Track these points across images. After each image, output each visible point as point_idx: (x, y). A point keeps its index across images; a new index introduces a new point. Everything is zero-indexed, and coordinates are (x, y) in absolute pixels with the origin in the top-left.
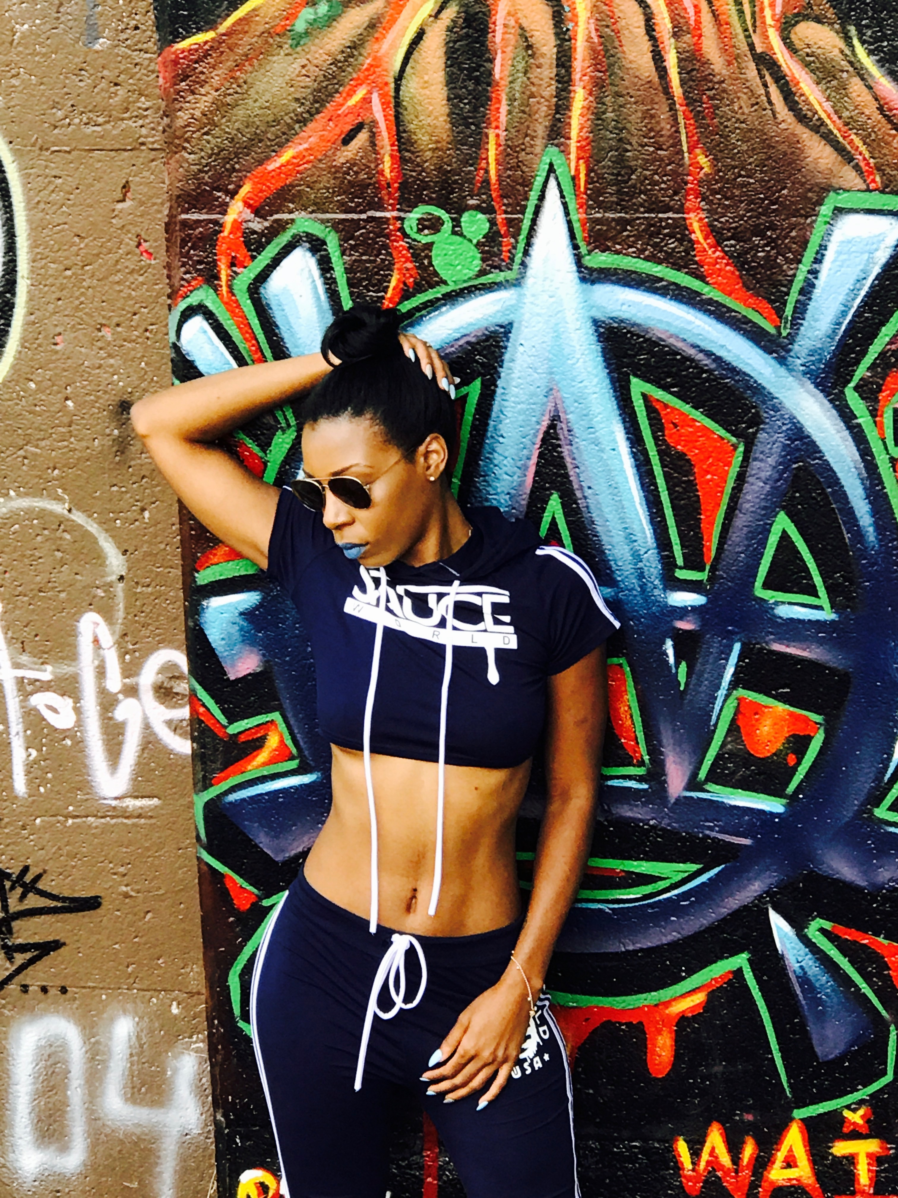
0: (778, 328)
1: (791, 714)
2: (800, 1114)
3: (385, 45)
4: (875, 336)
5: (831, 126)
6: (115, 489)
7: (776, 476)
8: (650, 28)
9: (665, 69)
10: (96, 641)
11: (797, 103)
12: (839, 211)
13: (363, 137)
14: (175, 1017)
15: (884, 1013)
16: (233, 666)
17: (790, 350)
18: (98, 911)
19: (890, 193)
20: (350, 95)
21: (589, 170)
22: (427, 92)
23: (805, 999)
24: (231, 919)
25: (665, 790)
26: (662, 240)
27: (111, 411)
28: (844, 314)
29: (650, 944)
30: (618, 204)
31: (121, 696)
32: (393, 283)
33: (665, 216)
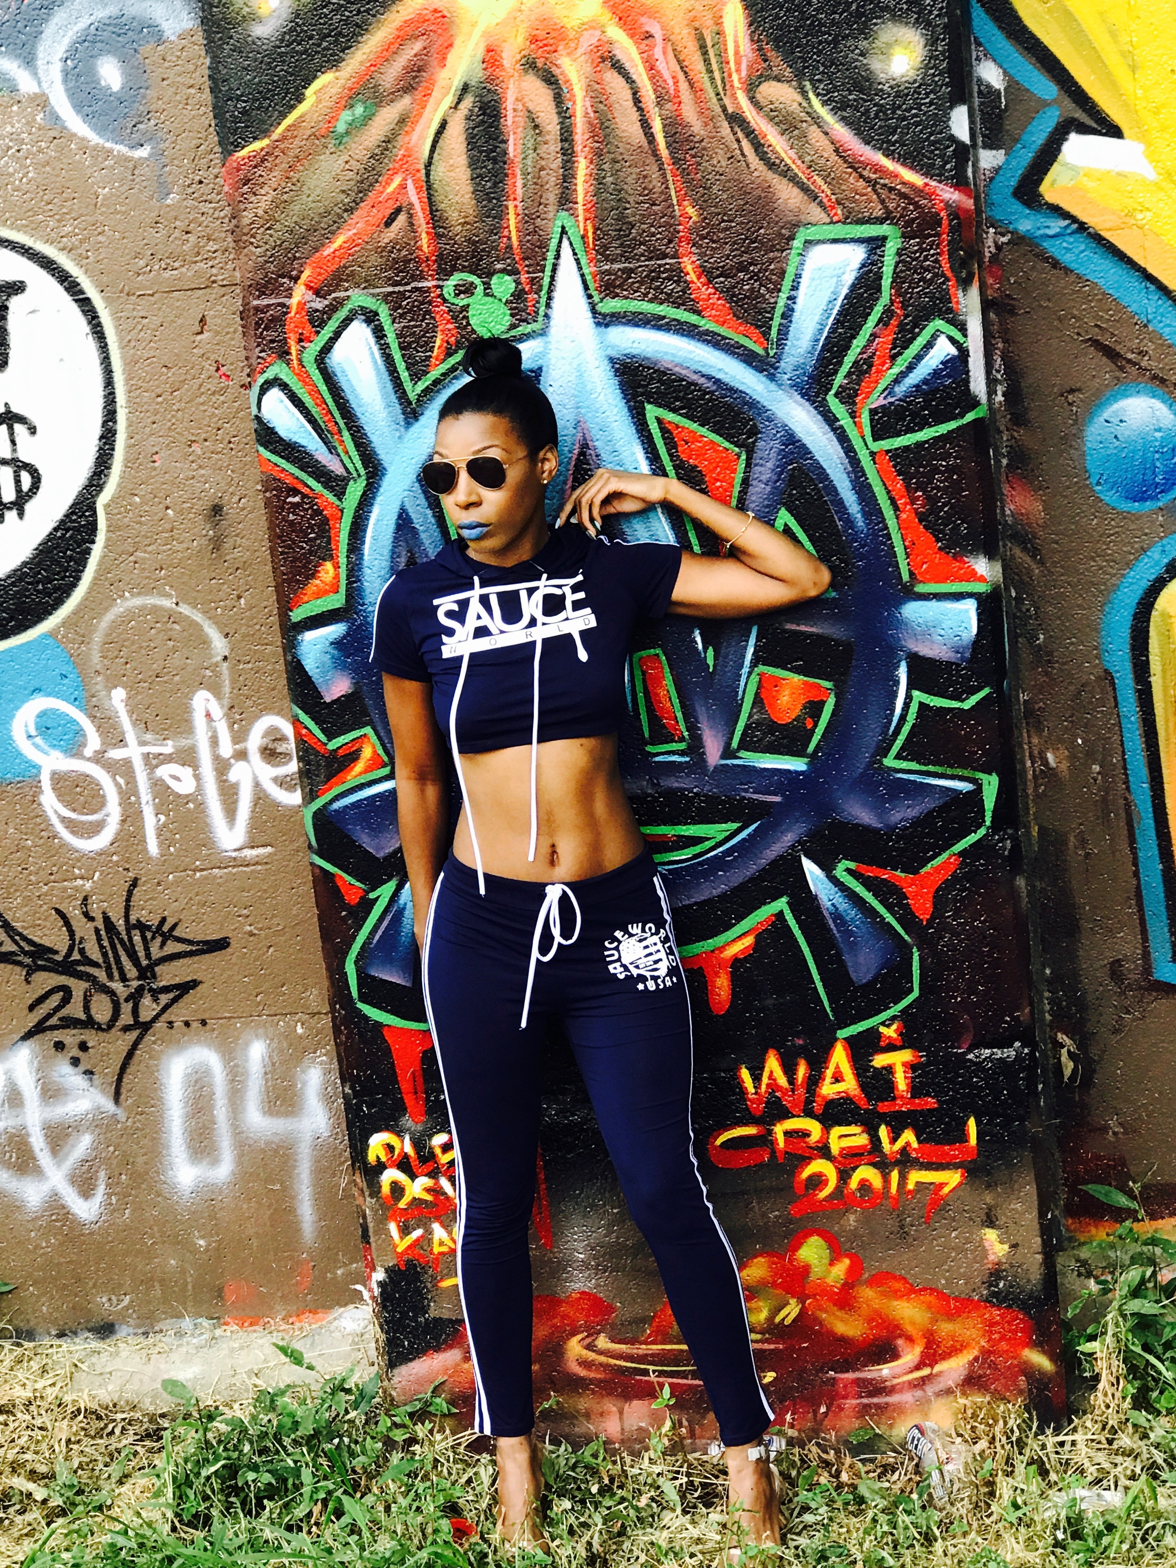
0: (766, 349)
1: (805, 683)
2: (842, 1034)
3: (415, 137)
4: (849, 348)
5: (797, 171)
6: (213, 581)
7: (775, 478)
8: (637, 101)
9: (652, 135)
10: (208, 715)
11: (766, 153)
12: (808, 243)
13: (402, 218)
14: (301, 1037)
15: (906, 937)
16: (328, 690)
17: (776, 368)
18: (229, 950)
19: (850, 223)
20: (388, 184)
21: (596, 229)
22: (453, 174)
23: (839, 932)
24: (344, 913)
25: (704, 761)
26: (662, 283)
27: (205, 515)
28: (821, 331)
29: (703, 898)
30: (622, 256)
31: (232, 761)
32: (438, 343)
33: (663, 262)
